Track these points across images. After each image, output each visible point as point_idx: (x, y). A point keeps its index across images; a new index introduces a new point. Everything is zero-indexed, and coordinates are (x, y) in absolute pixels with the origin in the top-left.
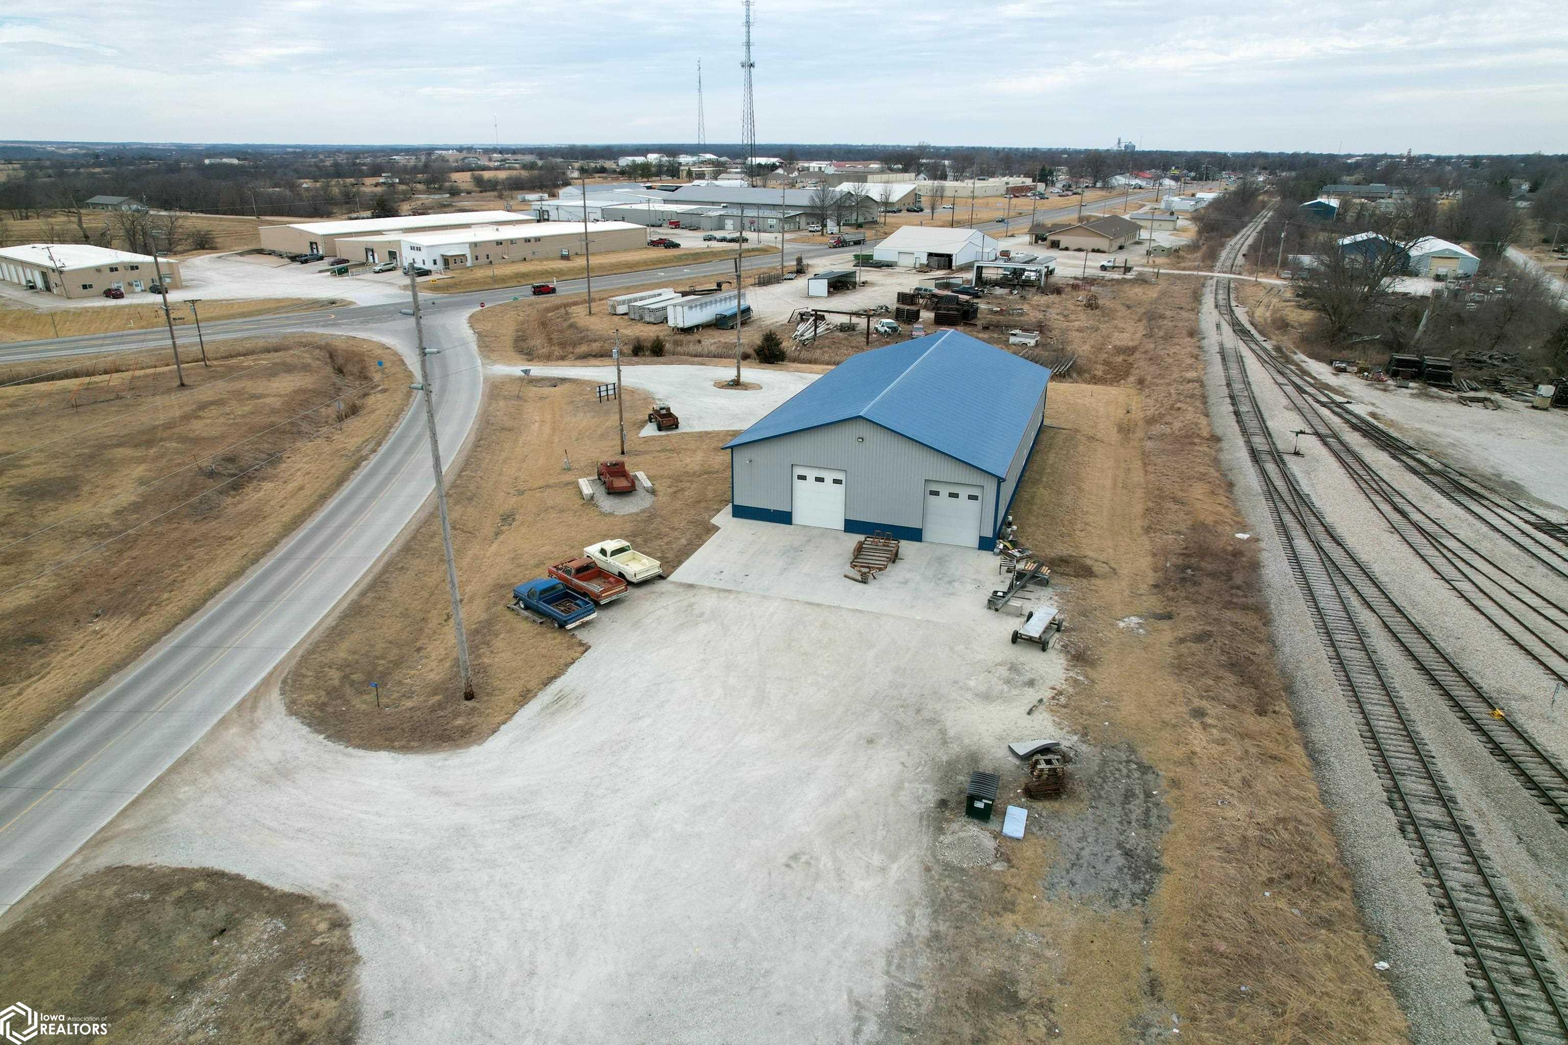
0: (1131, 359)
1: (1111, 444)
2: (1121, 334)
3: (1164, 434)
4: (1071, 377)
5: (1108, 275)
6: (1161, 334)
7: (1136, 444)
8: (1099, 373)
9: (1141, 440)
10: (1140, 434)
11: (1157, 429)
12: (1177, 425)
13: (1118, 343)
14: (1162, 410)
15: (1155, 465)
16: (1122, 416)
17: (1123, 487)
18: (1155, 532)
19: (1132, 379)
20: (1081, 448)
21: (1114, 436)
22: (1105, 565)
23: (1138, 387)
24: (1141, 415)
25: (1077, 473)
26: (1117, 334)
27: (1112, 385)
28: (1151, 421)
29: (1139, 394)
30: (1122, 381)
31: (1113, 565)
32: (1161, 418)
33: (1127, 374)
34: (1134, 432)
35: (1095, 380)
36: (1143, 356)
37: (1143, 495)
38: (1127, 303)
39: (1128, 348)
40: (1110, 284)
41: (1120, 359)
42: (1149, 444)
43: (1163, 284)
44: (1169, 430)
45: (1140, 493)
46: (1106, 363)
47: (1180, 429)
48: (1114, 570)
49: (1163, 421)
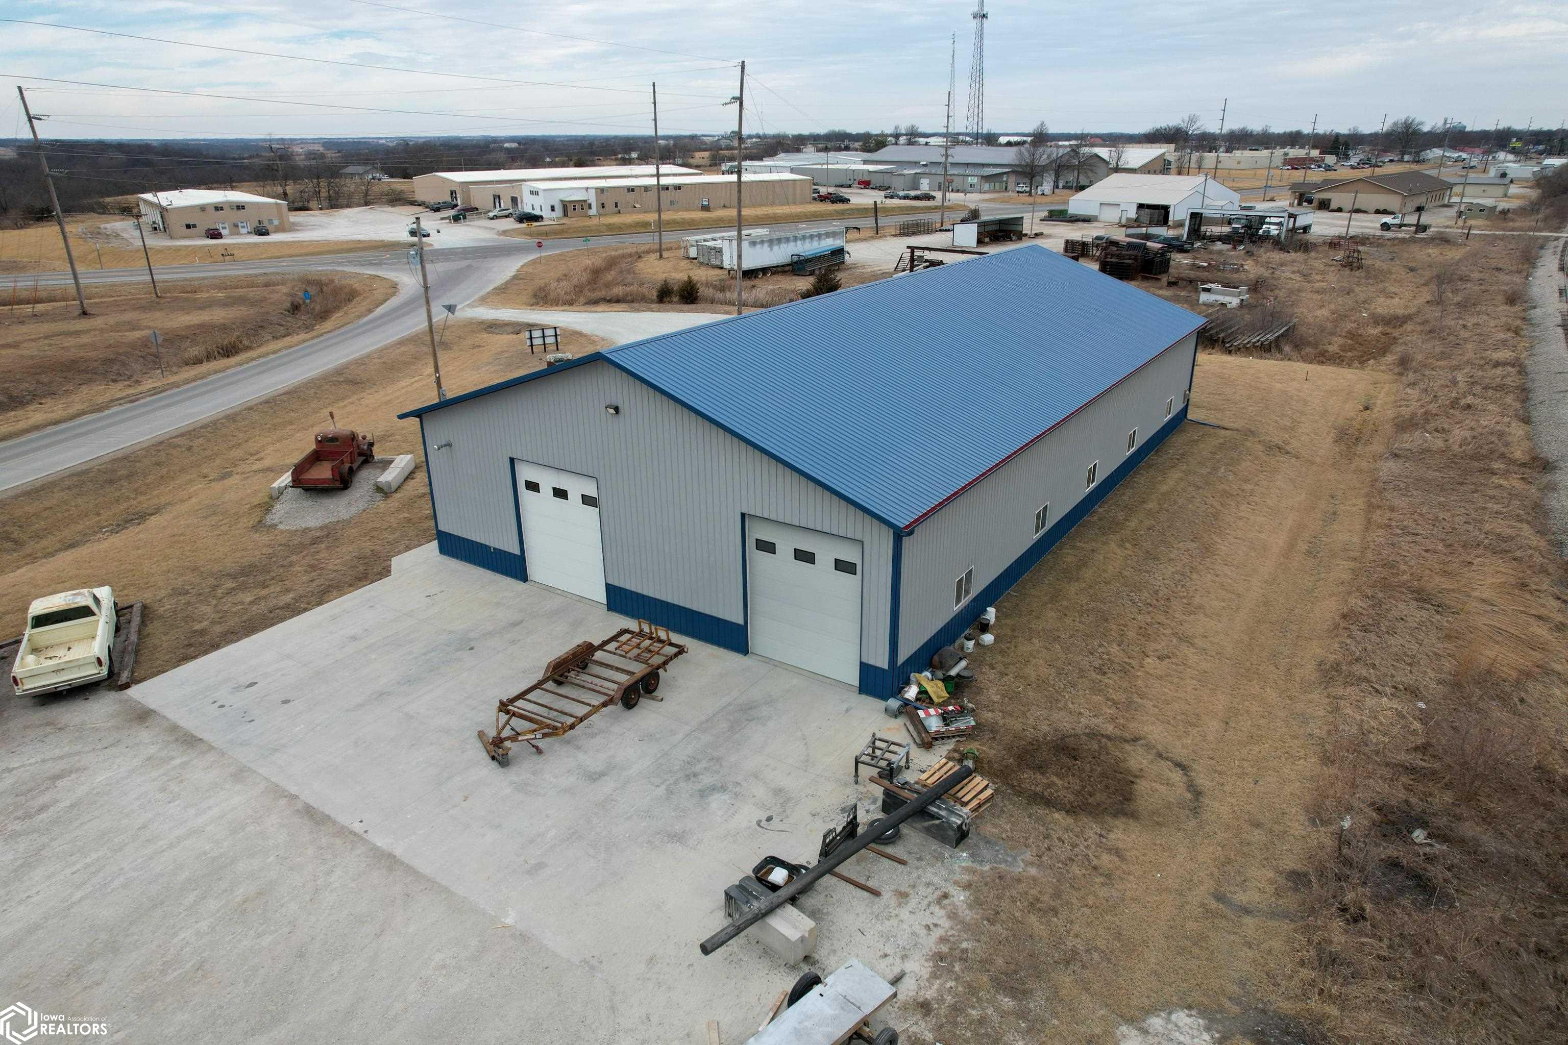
0: (1396, 333)
1: (1313, 463)
2: (1389, 301)
3: (1428, 450)
4: (1280, 351)
5: (1389, 234)
6: (1458, 299)
7: (1364, 464)
8: (1333, 348)
9: (1377, 458)
10: (1377, 447)
11: (1412, 441)
12: (1458, 434)
13: (1380, 310)
14: (1432, 407)
15: (1392, 509)
16: (1352, 414)
17: (1309, 553)
18: (1345, 684)
19: (1390, 358)
20: (1246, 466)
21: (1326, 446)
22: (1176, 776)
23: (1397, 370)
24: (1390, 414)
25: (1216, 516)
26: (1383, 299)
27: (1349, 366)
28: (1404, 425)
29: (1396, 381)
30: (1372, 362)
31: (1203, 781)
32: (1427, 421)
33: (1384, 351)
34: (1368, 442)
35: (1323, 358)
36: (1419, 328)
37: (1346, 576)
38: (1411, 265)
39: (1396, 318)
40: (1389, 243)
41: (1375, 331)
42: (1390, 467)
43: (1473, 245)
44: (1440, 444)
45: (1342, 570)
46: (1351, 335)
47: (1464, 442)
48: (1198, 794)
49: (1431, 426)
